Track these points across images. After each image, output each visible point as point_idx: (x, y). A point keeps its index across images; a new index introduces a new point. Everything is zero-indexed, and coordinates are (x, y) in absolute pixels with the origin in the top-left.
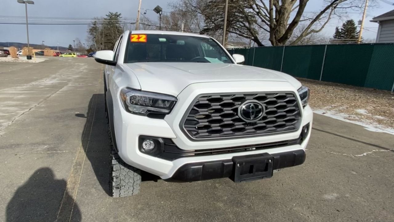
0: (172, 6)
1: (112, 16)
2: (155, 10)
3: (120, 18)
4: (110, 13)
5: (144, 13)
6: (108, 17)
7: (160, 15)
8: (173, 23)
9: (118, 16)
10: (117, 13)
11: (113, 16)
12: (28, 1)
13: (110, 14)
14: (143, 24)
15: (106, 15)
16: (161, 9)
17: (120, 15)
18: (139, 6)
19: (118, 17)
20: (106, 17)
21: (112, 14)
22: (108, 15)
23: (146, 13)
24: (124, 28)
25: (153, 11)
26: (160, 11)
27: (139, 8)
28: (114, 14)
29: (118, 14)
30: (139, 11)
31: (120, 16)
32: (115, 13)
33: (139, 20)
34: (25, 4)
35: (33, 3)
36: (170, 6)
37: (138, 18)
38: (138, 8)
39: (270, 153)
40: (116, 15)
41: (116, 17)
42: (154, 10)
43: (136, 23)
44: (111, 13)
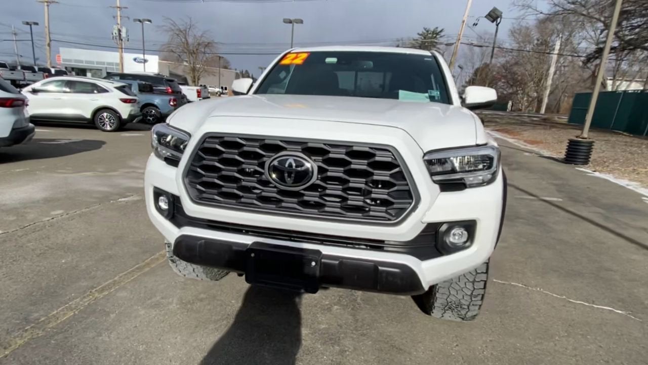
0: (519, 6)
1: (427, 35)
2: (489, 17)
3: (441, 37)
4: (425, 29)
5: (474, 24)
6: (420, 37)
7: (497, 25)
8: (538, 40)
9: (437, 34)
10: (437, 28)
11: (429, 35)
12: (295, 20)
13: (425, 31)
14: (468, 44)
15: (418, 34)
16: (499, 14)
17: (441, 31)
18: (465, 12)
19: (438, 36)
20: (417, 37)
21: (428, 31)
22: (421, 33)
23: (477, 24)
24: (445, 53)
25: (486, 19)
26: (498, 17)
27: (466, 16)
28: (431, 31)
29: (439, 30)
30: (463, 22)
31: (442, 34)
32: (434, 29)
33: (461, 38)
34: (291, 25)
35: (301, 22)
36: (515, 5)
37: (461, 34)
38: (464, 16)
39: (324, 253)
40: (435, 32)
41: (435, 35)
42: (485, 17)
43: (455, 43)
44: (427, 29)
